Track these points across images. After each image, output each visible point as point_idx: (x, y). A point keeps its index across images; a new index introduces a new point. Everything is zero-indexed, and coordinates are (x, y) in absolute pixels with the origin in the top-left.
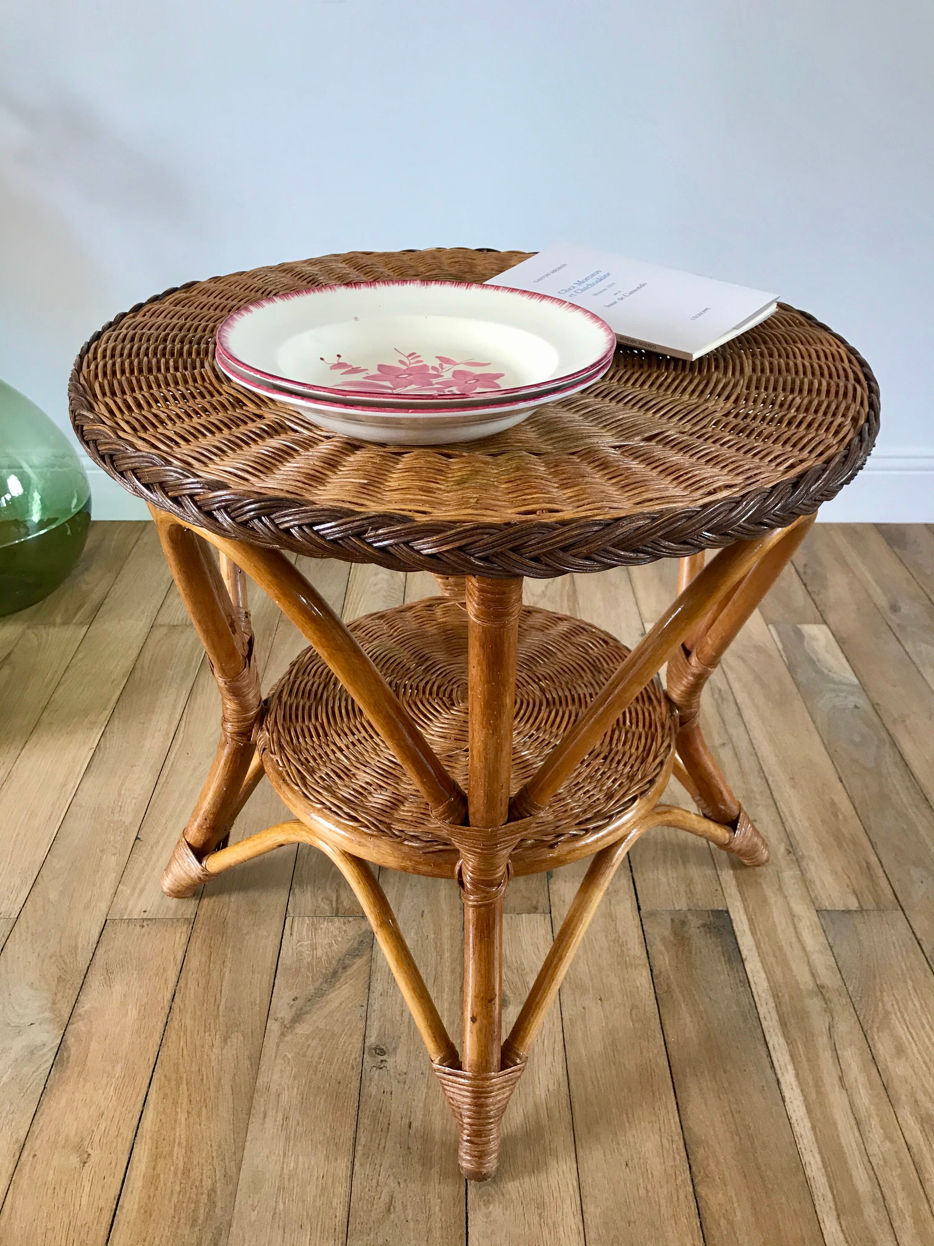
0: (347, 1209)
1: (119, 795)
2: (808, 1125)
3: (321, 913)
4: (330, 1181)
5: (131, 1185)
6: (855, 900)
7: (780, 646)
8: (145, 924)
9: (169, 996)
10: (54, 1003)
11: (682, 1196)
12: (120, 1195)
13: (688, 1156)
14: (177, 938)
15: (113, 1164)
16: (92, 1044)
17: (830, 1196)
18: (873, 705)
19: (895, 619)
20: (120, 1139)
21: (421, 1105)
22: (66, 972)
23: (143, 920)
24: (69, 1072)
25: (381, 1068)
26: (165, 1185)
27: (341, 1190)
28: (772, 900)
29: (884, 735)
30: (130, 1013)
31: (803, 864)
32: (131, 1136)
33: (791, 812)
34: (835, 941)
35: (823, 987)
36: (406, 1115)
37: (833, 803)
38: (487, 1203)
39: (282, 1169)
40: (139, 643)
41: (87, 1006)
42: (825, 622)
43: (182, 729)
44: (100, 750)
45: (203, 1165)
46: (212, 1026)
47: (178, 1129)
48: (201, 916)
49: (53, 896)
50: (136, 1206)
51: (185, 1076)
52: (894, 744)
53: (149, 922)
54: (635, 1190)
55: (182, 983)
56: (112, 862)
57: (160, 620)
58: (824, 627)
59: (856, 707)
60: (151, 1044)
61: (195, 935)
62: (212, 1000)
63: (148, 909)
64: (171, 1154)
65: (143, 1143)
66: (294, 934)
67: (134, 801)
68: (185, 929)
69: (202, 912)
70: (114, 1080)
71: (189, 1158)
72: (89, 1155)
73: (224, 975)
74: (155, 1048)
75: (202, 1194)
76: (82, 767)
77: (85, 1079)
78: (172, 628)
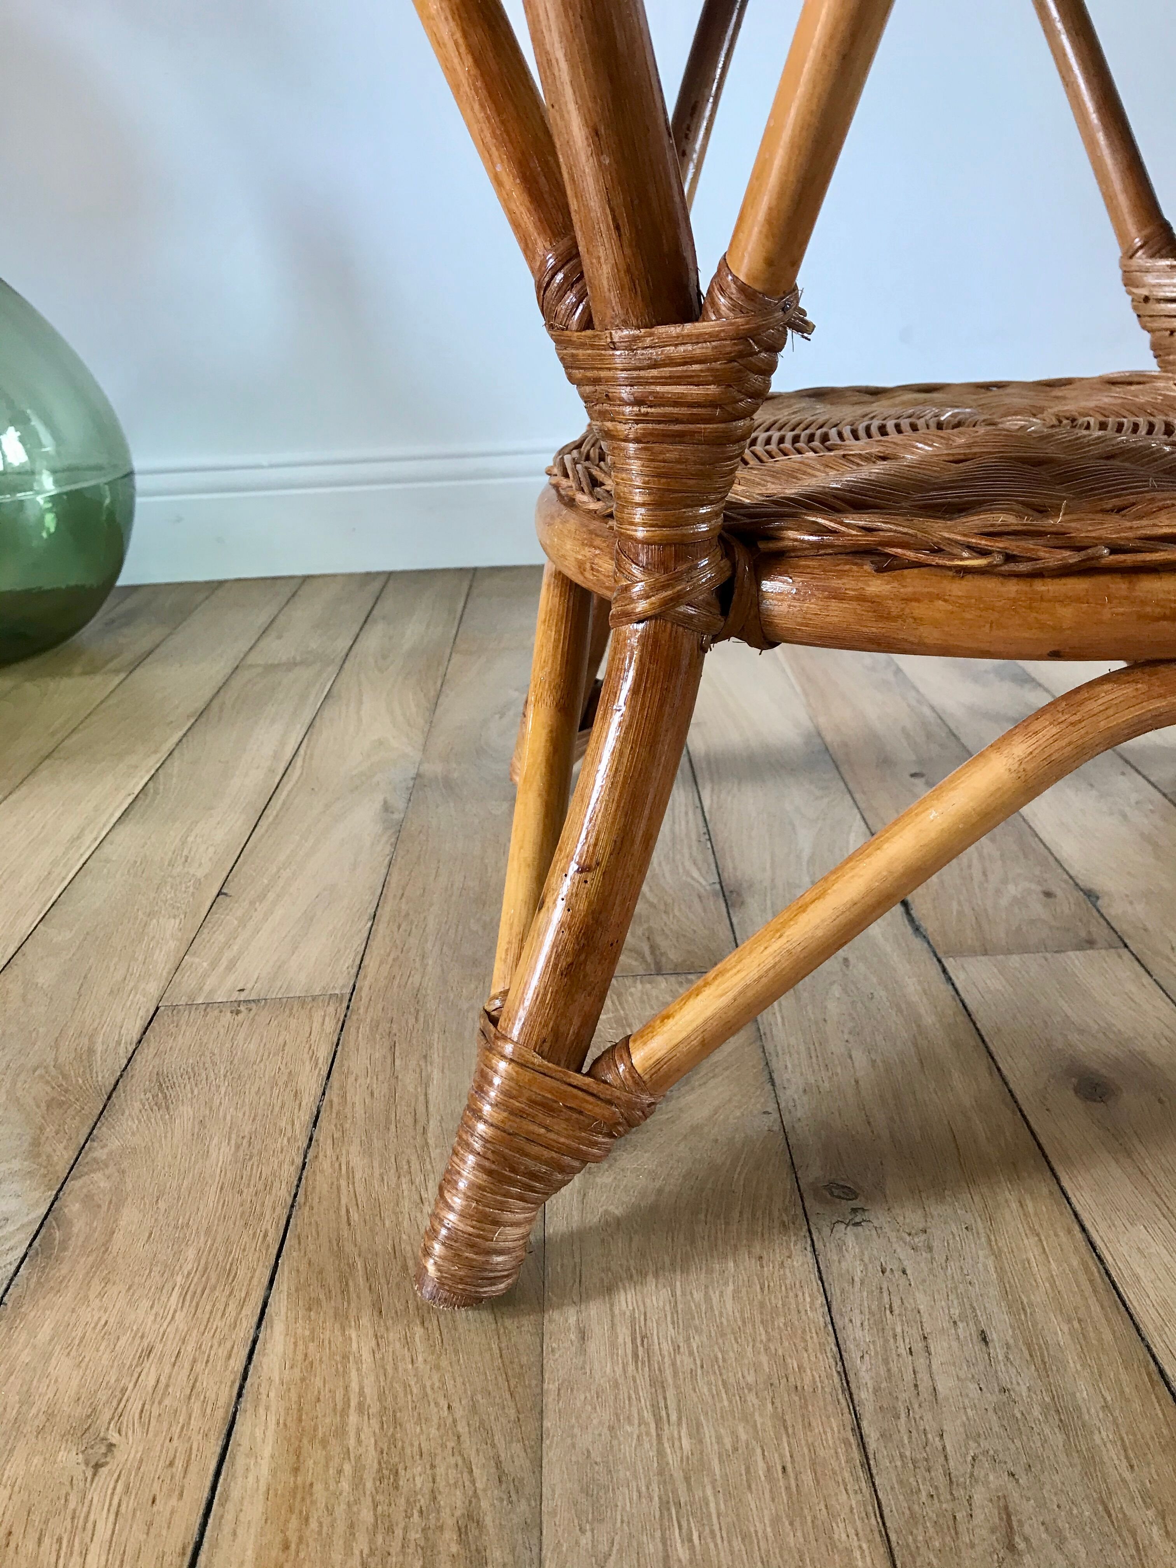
0: (882, 1550)
1: (183, 843)
3: (622, 971)
4: (808, 1478)
5: (229, 1517)
8: (242, 1008)
9: (305, 1116)
10: (36, 1143)
14: (316, 1026)
15: (179, 1464)
16: (125, 1211)
20: (196, 1406)
21: (994, 1291)
22: (66, 1091)
23: (239, 1002)
24: (65, 1269)
25: (856, 1224)
26: (330, 1511)
30: (214, 1155)
32: (227, 1394)
36: (963, 1317)
39: (661, 1453)
40: (216, 684)
41: (114, 1144)
43: (298, 764)
44: (146, 795)
45: (433, 1455)
46: (415, 1165)
47: (354, 1374)
48: (366, 990)
49: (44, 978)
51: (360, 1266)
53: (253, 1005)
55: (333, 1094)
56: (170, 929)
57: (250, 660)
60: (268, 1203)
61: (354, 1017)
62: (409, 1121)
63: (248, 987)
64: (341, 1432)
65: (261, 1411)
67: (211, 850)
68: (331, 1009)
69: (367, 983)
70: (179, 1279)
71: (393, 1441)
72: (111, 1446)
73: (429, 1077)
74: (278, 1209)
75: (441, 1528)
76: (112, 815)
77: (106, 1281)
78: (271, 668)
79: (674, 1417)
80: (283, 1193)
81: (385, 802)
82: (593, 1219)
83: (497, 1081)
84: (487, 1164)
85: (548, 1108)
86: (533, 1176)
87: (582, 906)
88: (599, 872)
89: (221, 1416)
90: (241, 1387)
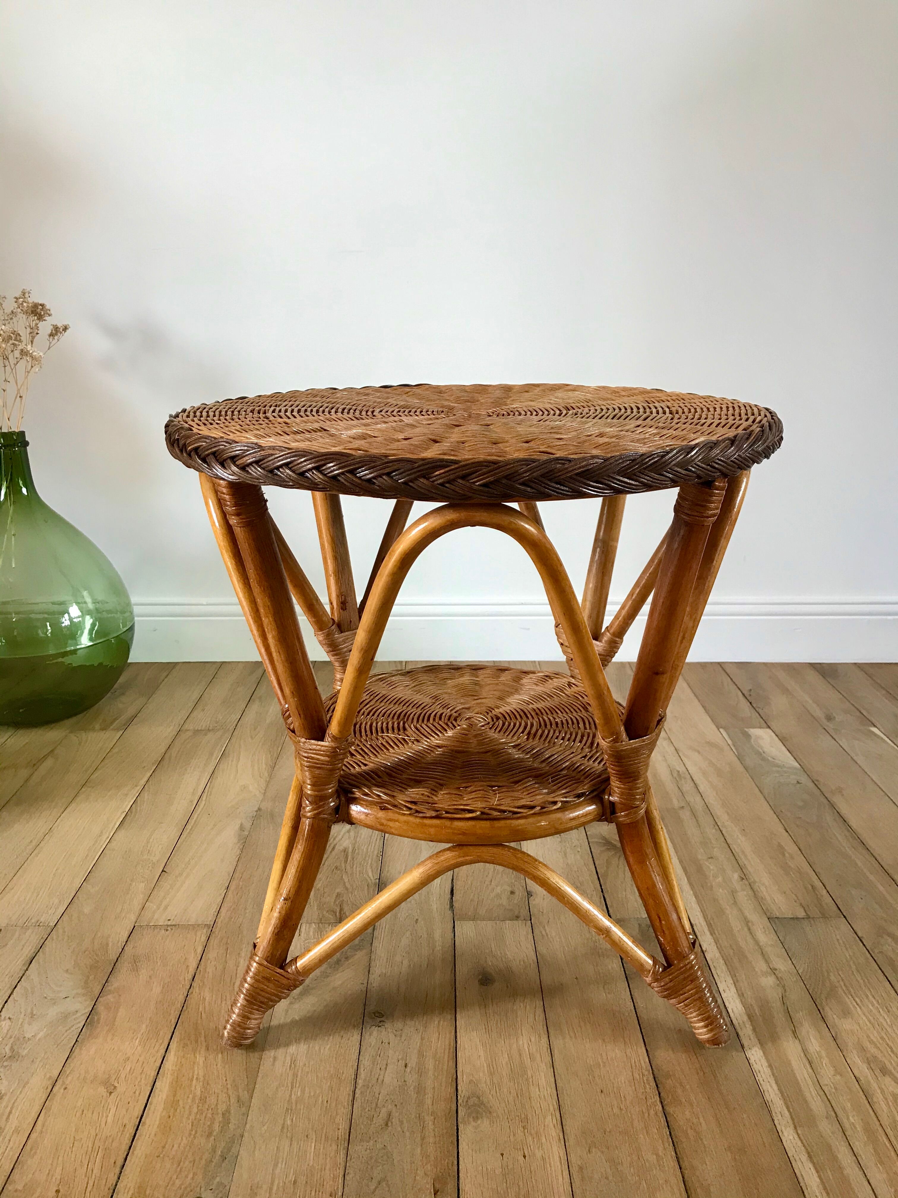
1: (148, 842)
2: (765, 1064)
4: (333, 1105)
5: (152, 1108)
6: (802, 910)
7: (730, 742)
8: (169, 928)
9: (190, 977)
10: (86, 982)
11: (652, 1112)
12: (142, 1116)
13: (657, 1086)
14: (198, 938)
16: (120, 1010)
17: (787, 1113)
18: (813, 782)
19: (830, 726)
20: (143, 1076)
21: (415, 1052)
22: (98, 961)
23: (168, 925)
24: (99, 1030)
25: (379, 1026)
26: (184, 1108)
27: (343, 1111)
28: (728, 912)
29: (825, 801)
30: (154, 989)
31: (755, 887)
32: (154, 1072)
33: (743, 852)
34: (785, 939)
35: (776, 970)
36: (402, 1059)
37: (780, 845)
38: (476, 1119)
39: (290, 1095)
40: (168, 742)
41: (116, 985)
42: (769, 727)
43: (204, 798)
44: (131, 813)
45: (218, 1094)
47: (196, 1068)
48: (219, 922)
49: (87, 910)
50: (157, 1123)
51: (203, 1033)
52: (832, 806)
53: (173, 927)
54: (610, 1109)
55: (201, 968)
56: (140, 888)
57: (186, 726)
58: (768, 730)
59: (798, 782)
60: (173, 1009)
61: (213, 935)
62: (228, 980)
63: (172, 919)
64: (190, 1086)
65: (165, 1078)
66: (302, 934)
67: (160, 847)
68: (205, 931)
69: (220, 920)
70: (139, 1036)
71: (206, 1089)
72: (115, 1087)
73: (239, 963)
74: (176, 1012)
75: (218, 1114)
76: (115, 824)
77: (113, 1035)
78: (197, 732)
79: (297, 1086)
80: (179, 1006)
81: (241, 825)
82: (289, 1020)
83: (252, 970)
84: (247, 998)
85: (268, 980)
86: (262, 1002)
87: (284, 912)
88: (290, 901)
89: (151, 1079)
90: (159, 1071)
